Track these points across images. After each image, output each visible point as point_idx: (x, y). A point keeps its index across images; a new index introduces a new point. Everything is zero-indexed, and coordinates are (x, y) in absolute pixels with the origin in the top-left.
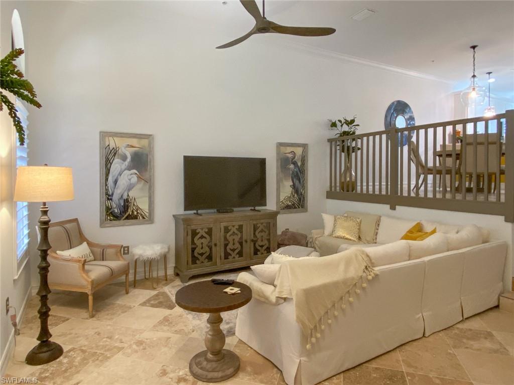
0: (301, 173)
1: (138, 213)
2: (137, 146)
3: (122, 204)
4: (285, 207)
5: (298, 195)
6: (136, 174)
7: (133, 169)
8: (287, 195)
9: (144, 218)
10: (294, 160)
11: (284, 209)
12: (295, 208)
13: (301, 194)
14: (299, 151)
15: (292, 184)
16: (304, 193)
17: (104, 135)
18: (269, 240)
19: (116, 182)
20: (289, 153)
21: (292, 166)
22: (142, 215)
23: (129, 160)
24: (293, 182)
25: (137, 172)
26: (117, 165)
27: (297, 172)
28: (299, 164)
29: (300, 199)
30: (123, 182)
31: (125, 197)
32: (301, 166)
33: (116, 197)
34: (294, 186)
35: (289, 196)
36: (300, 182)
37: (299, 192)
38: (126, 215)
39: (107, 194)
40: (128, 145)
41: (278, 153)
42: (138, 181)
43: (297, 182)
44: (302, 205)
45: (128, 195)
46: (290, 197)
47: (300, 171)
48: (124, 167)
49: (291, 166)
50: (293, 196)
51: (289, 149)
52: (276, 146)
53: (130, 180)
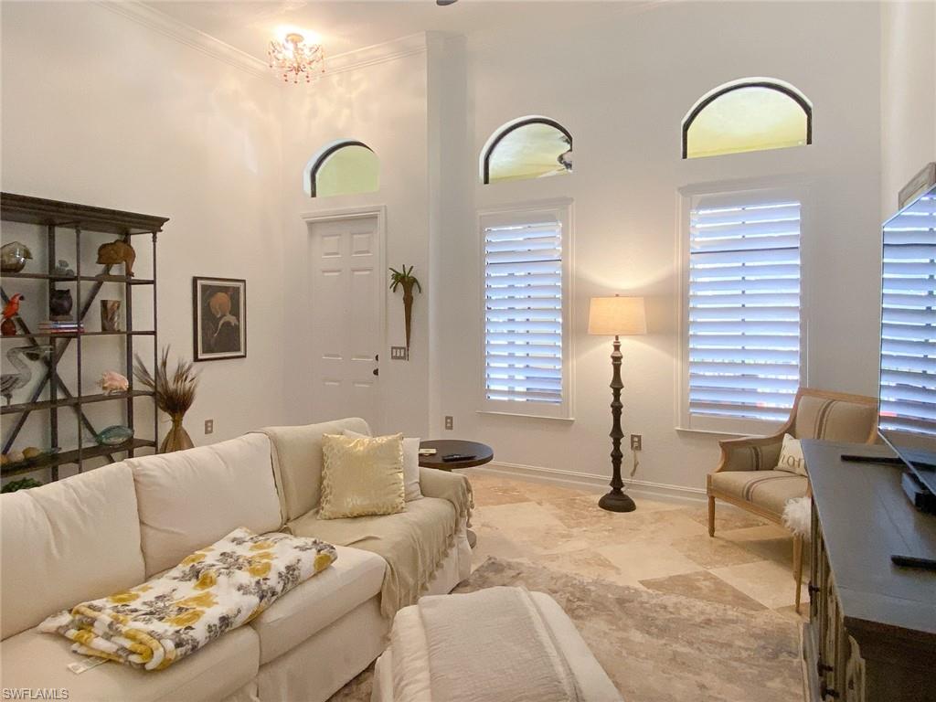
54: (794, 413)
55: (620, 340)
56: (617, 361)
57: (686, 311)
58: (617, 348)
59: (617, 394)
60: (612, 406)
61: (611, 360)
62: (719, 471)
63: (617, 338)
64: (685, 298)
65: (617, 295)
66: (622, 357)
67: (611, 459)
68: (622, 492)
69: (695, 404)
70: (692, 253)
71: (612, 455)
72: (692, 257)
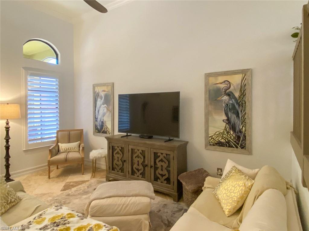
0: (239, 106)
1: (107, 130)
2: (107, 90)
3: (101, 124)
4: (216, 144)
5: (234, 130)
6: (106, 107)
7: (105, 104)
8: (218, 130)
9: (109, 134)
10: (227, 91)
11: (214, 145)
12: (230, 146)
13: (241, 132)
14: (236, 80)
15: (225, 118)
16: (245, 131)
17: (94, 86)
18: (169, 172)
19: (98, 111)
20: (221, 83)
21: (226, 98)
22: (108, 131)
23: (103, 99)
24: (227, 115)
25: (106, 106)
26: (99, 102)
27: (233, 105)
28: (237, 95)
29: (239, 137)
30: (101, 112)
31: (102, 120)
32: (239, 97)
33: (99, 120)
34: (228, 121)
35: (222, 131)
36: (238, 116)
37: (237, 129)
38: (102, 131)
39: (95, 118)
40: (103, 90)
41: (207, 84)
42: (107, 111)
43: (233, 117)
44: (241, 145)
45: (103, 119)
46: (223, 133)
47: (238, 103)
48: (101, 103)
49: (224, 98)
50: (228, 133)
51: (221, 79)
52: (204, 77)
53: (104, 110)
54: (57, 137)
55: (8, 121)
56: (7, 129)
57: (27, 109)
58: (7, 124)
59: (7, 141)
60: (5, 147)
61: (5, 129)
62: (51, 158)
63: (7, 120)
64: (26, 105)
65: (8, 104)
66: (9, 127)
67: (5, 167)
68: (10, 179)
69: (30, 140)
70: (28, 90)
71: (5, 166)
72: (29, 91)
